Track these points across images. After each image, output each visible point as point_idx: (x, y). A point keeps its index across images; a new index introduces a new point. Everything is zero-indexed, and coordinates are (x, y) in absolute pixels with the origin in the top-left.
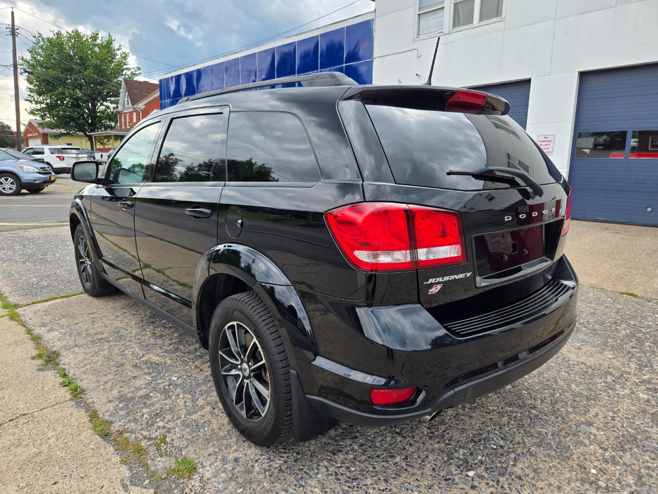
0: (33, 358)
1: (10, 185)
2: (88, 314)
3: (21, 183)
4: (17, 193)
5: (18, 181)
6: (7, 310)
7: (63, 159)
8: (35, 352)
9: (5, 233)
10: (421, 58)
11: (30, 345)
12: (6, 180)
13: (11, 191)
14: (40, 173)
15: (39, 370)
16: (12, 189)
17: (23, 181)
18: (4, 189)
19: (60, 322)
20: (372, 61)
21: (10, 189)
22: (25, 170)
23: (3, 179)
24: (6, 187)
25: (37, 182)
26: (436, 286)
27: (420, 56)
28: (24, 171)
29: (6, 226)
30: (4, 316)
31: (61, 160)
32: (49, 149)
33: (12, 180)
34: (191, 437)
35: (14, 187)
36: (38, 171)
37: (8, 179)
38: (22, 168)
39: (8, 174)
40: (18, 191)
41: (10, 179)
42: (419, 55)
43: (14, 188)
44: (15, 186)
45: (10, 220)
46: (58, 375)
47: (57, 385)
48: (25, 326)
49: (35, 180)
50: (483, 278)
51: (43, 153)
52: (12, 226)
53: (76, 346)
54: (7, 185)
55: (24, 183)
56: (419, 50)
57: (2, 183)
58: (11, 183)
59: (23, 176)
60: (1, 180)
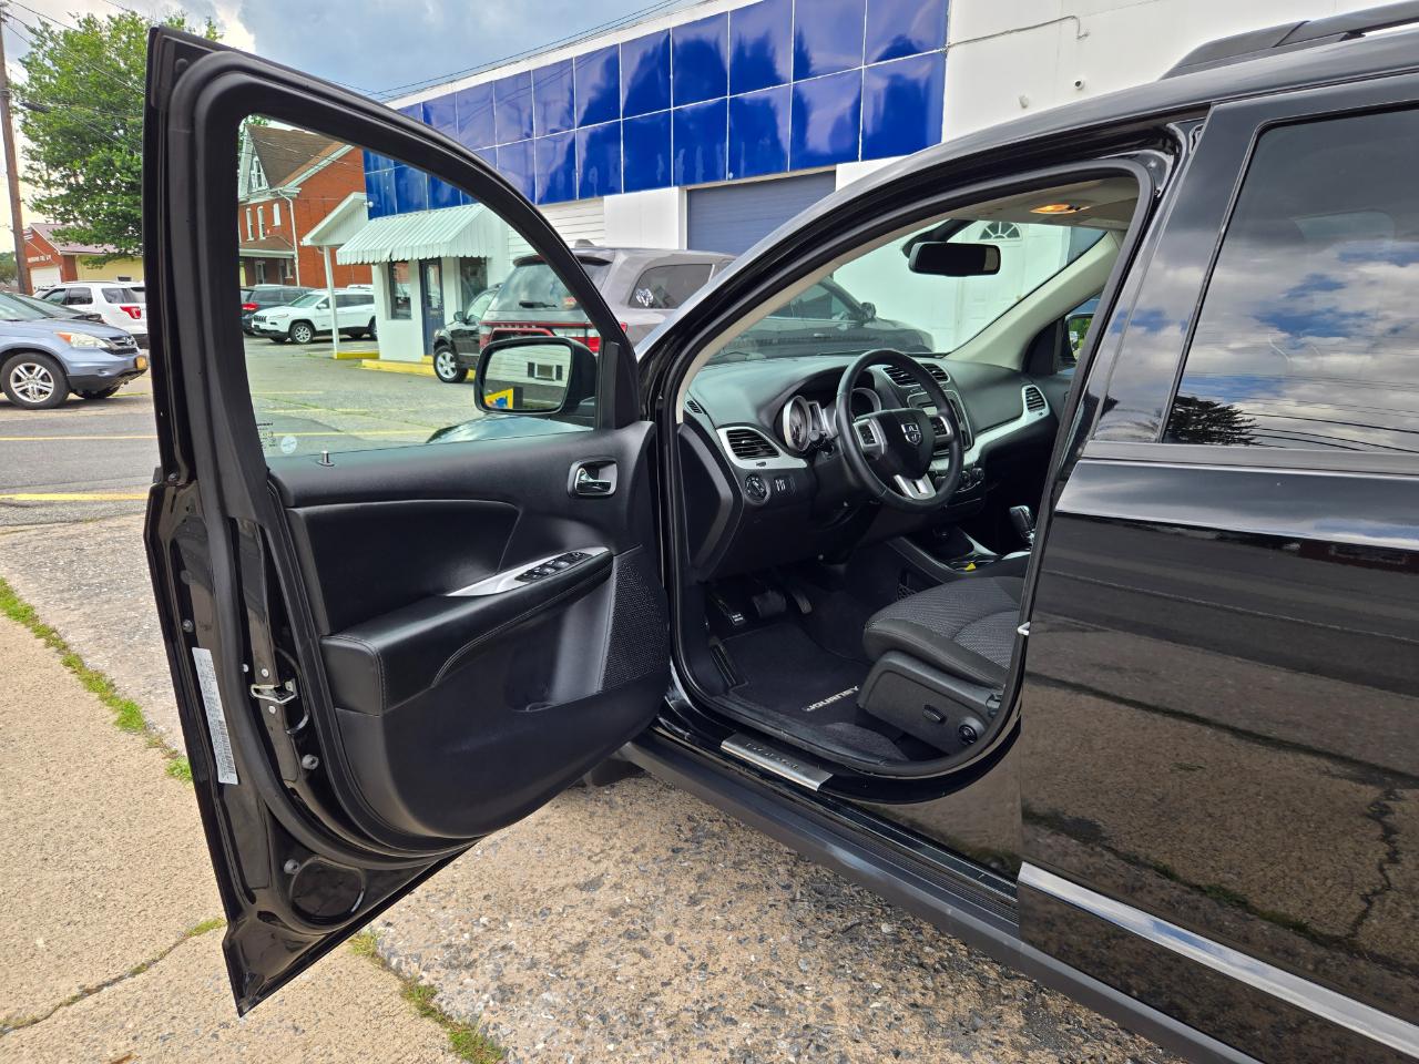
1: (40, 382)
3: (66, 378)
4: (59, 403)
5: (59, 372)
7: (138, 313)
10: (1086, 41)
13: (43, 398)
14: (110, 351)
16: (47, 393)
17: (72, 373)
18: (24, 392)
20: (945, 55)
21: (40, 392)
22: (75, 346)
23: (21, 367)
24: (30, 386)
25: (107, 373)
27: (1086, 35)
28: (73, 348)
31: (133, 317)
32: (103, 290)
33: (44, 371)
35: (51, 387)
36: (105, 345)
37: (33, 368)
38: (68, 339)
39: (34, 356)
40: (60, 397)
41: (38, 367)
42: (1082, 33)
43: (51, 391)
44: (52, 384)
49: (101, 370)
51: (90, 301)
54: (32, 382)
55: (73, 377)
56: (1082, 20)
57: (18, 379)
58: (42, 378)
59: (68, 359)
60: (16, 371)
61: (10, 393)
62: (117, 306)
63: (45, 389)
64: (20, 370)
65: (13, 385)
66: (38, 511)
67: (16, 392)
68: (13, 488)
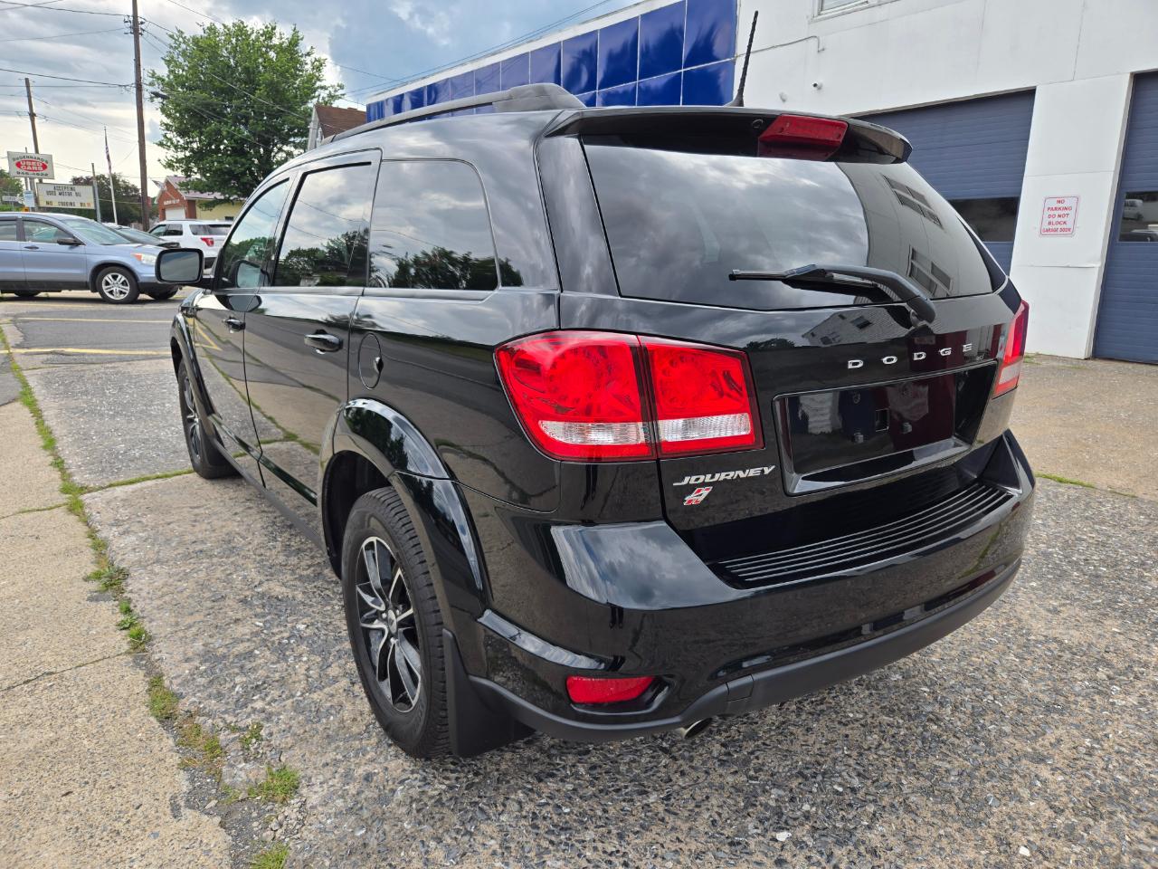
0: (86, 579)
1: (121, 286)
2: (191, 508)
3: (137, 283)
4: (132, 300)
5: (133, 280)
6: (67, 496)
7: (212, 243)
8: (91, 569)
9: (97, 366)
10: (823, 54)
11: (89, 555)
12: (115, 277)
13: (122, 297)
15: (91, 599)
16: (125, 293)
17: (141, 280)
18: (111, 292)
19: (144, 520)
20: (734, 63)
21: (121, 292)
22: (144, 262)
23: (110, 276)
24: (114, 289)
26: (699, 491)
27: (823, 50)
28: (142, 264)
29: (102, 355)
30: (59, 506)
31: (208, 245)
32: (191, 226)
33: (124, 279)
34: (302, 731)
35: (127, 289)
37: (117, 276)
38: (139, 257)
39: (117, 268)
40: (133, 296)
41: (120, 276)
42: (821, 48)
43: (127, 292)
44: (128, 288)
45: (108, 346)
46: (118, 610)
47: (112, 627)
48: (88, 525)
50: (803, 479)
51: (180, 233)
52: (110, 355)
53: (157, 561)
54: (116, 286)
55: (143, 284)
56: (821, 39)
57: (107, 283)
58: (123, 283)
59: (141, 272)
60: (106, 278)
61: (102, 293)
62: (199, 237)
63: (124, 291)
64: (109, 277)
65: (104, 287)
66: (71, 357)
67: (106, 292)
68: (67, 346)
